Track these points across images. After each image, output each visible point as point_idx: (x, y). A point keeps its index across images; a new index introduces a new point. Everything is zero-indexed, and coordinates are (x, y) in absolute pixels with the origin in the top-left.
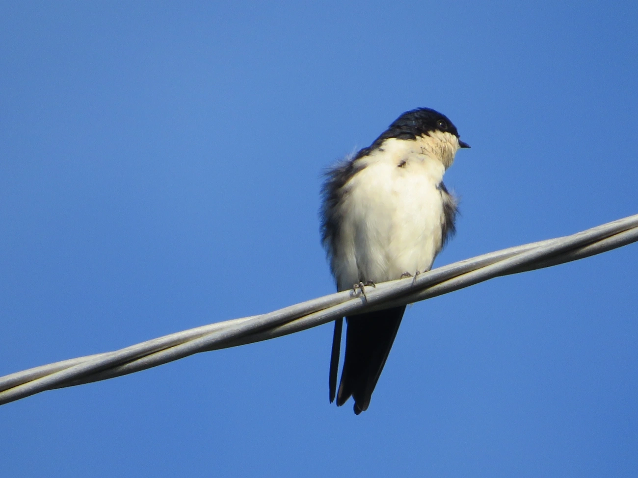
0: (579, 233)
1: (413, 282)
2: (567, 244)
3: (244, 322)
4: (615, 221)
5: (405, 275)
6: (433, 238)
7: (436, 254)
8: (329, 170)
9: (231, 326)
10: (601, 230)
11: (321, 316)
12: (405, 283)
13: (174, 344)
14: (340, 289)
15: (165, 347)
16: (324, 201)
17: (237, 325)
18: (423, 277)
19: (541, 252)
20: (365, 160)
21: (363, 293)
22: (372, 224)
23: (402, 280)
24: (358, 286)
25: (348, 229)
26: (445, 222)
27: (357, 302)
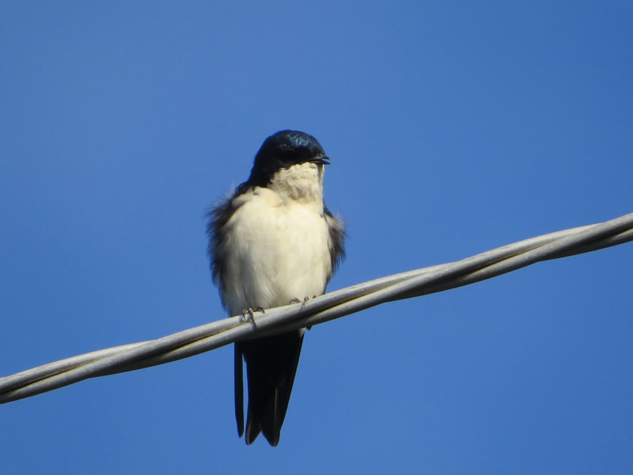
0: (467, 259)
1: (302, 308)
2: (455, 270)
3: (133, 349)
4: (502, 247)
5: (293, 300)
6: (322, 264)
7: (328, 279)
9: (121, 352)
10: (488, 256)
11: (211, 342)
12: (294, 308)
13: (64, 370)
15: (56, 373)
16: (211, 240)
17: (128, 350)
18: (311, 303)
19: (429, 278)
23: (291, 306)
24: (247, 312)
26: (333, 247)
27: (247, 327)
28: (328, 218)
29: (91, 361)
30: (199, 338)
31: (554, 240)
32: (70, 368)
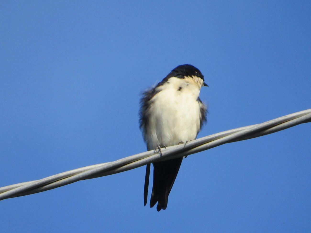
1: (184, 146)
3: (102, 166)
5: (180, 142)
6: (196, 125)
7: (198, 132)
8: (143, 92)
11: (140, 163)
12: (181, 146)
13: (68, 176)
14: (149, 149)
15: (63, 178)
16: (141, 108)
17: (99, 167)
18: (189, 144)
20: (161, 87)
21: (160, 152)
22: (165, 118)
23: (180, 145)
24: (158, 148)
25: (153, 120)
27: (157, 155)
28: (200, 103)
29: (81, 172)
30: (134, 161)
31: (308, 113)
32: (70, 176)
